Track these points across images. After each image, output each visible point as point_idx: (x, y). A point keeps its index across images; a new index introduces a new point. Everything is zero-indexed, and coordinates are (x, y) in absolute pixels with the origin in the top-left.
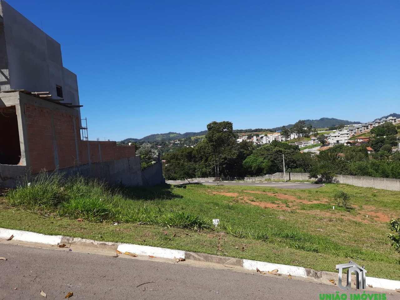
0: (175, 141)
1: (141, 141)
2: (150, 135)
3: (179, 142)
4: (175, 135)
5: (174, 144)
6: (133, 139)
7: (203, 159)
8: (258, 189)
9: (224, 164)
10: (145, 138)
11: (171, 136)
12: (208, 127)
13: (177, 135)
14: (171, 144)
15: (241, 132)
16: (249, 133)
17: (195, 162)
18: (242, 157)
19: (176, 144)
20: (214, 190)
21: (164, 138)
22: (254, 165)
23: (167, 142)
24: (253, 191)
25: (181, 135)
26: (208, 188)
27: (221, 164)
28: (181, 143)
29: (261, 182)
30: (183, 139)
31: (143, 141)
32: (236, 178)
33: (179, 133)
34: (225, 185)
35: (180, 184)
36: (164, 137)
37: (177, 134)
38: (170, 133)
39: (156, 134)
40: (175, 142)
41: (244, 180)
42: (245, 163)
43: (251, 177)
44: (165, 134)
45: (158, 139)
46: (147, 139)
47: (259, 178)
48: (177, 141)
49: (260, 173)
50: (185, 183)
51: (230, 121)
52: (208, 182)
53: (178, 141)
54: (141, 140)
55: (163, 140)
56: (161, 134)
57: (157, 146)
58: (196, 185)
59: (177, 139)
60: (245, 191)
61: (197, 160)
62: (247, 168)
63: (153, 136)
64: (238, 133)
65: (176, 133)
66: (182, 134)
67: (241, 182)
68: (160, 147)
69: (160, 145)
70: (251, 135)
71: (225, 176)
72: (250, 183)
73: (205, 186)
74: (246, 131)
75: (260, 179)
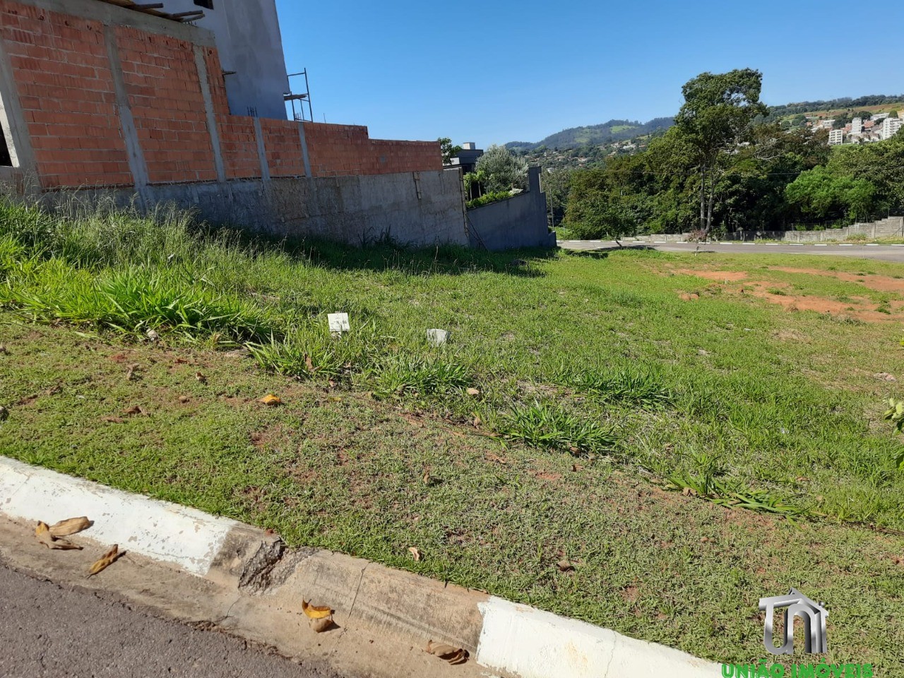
0: (624, 143)
1: (537, 149)
2: (561, 131)
3: (633, 146)
4: (626, 127)
5: (620, 151)
6: (521, 144)
7: (672, 185)
8: (814, 263)
9: (732, 194)
10: (547, 139)
11: (615, 130)
12: (685, 91)
13: (630, 127)
14: (612, 152)
15: (817, 110)
16: (841, 111)
17: (652, 192)
18: (784, 173)
19: (624, 151)
20: (681, 265)
21: (596, 136)
22: (821, 193)
23: (602, 148)
24: (799, 267)
25: (640, 125)
26: (669, 258)
27: (721, 196)
28: (638, 150)
29: (834, 244)
30: (645, 138)
31: (542, 146)
32: (758, 234)
33: (636, 122)
34: (719, 252)
35: (595, 249)
36: (596, 133)
37: (631, 124)
38: (612, 123)
39: (575, 127)
40: (623, 145)
41: (780, 239)
42: (793, 188)
43: (808, 229)
44: (598, 127)
45: (578, 140)
46: (553, 142)
47: (830, 234)
48: (630, 143)
49: (835, 219)
50: (610, 247)
51: (753, 69)
52: (674, 245)
53: (632, 143)
54: (539, 144)
55: (592, 142)
56: (589, 127)
57: (576, 160)
58: (634, 251)
59: (628, 138)
60: (771, 268)
61: (656, 186)
62: (798, 204)
63: (570, 132)
64: (806, 111)
65: (626, 123)
66: (643, 124)
67: (771, 243)
68: (583, 160)
69: (586, 155)
70: (847, 114)
71: (731, 229)
72: (797, 248)
73: (660, 253)
74: (833, 105)
75: (834, 237)
